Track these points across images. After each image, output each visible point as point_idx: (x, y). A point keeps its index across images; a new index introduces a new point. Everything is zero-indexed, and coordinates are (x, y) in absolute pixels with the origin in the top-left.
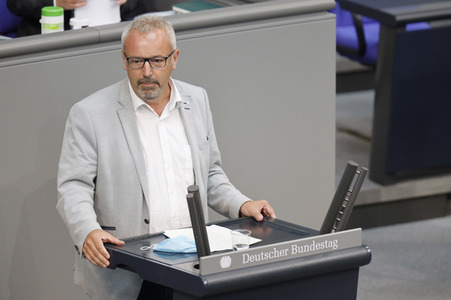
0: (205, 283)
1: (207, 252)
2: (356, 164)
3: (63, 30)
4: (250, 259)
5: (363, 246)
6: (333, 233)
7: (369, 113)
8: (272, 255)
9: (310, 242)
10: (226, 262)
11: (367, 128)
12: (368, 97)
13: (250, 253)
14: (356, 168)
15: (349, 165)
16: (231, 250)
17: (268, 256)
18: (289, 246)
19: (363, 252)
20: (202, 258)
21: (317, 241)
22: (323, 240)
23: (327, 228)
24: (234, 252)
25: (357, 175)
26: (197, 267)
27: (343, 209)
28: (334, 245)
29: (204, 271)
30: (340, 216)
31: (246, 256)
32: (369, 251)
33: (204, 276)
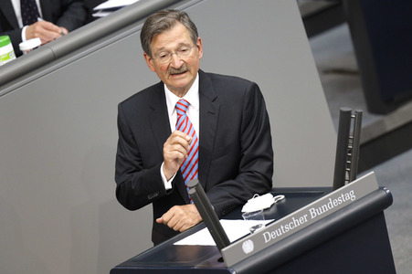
1: (227, 243)
2: (349, 109)
3: (15, 58)
4: (271, 236)
5: (381, 188)
6: (347, 185)
8: (292, 225)
9: (326, 202)
10: (248, 247)
13: (270, 230)
14: (349, 113)
15: (342, 112)
16: (249, 234)
17: (288, 228)
18: (307, 212)
19: (382, 194)
20: (223, 250)
21: (333, 198)
22: (339, 194)
23: (339, 182)
24: (252, 235)
25: (352, 121)
26: (221, 260)
27: (350, 158)
28: (351, 196)
29: (229, 262)
30: (349, 165)
31: (267, 235)
32: (388, 191)
33: (231, 267)
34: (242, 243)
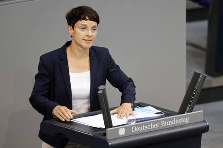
0: (110, 144)
1: (111, 126)
2: (199, 72)
4: (136, 129)
5: (204, 121)
6: (186, 114)
7: (205, 34)
8: (149, 127)
9: (172, 119)
10: (122, 132)
11: (204, 43)
12: (204, 24)
13: (137, 126)
14: (199, 74)
15: (195, 73)
16: (125, 125)
17: (147, 128)
18: (160, 122)
19: (204, 125)
20: (108, 129)
21: (177, 118)
22: (180, 118)
23: (182, 111)
24: (127, 125)
25: (200, 79)
26: (105, 134)
27: (192, 99)
28: (186, 121)
29: (109, 137)
30: (190, 103)
31: (134, 128)
32: (208, 124)
33: (109, 140)
34: (119, 128)
